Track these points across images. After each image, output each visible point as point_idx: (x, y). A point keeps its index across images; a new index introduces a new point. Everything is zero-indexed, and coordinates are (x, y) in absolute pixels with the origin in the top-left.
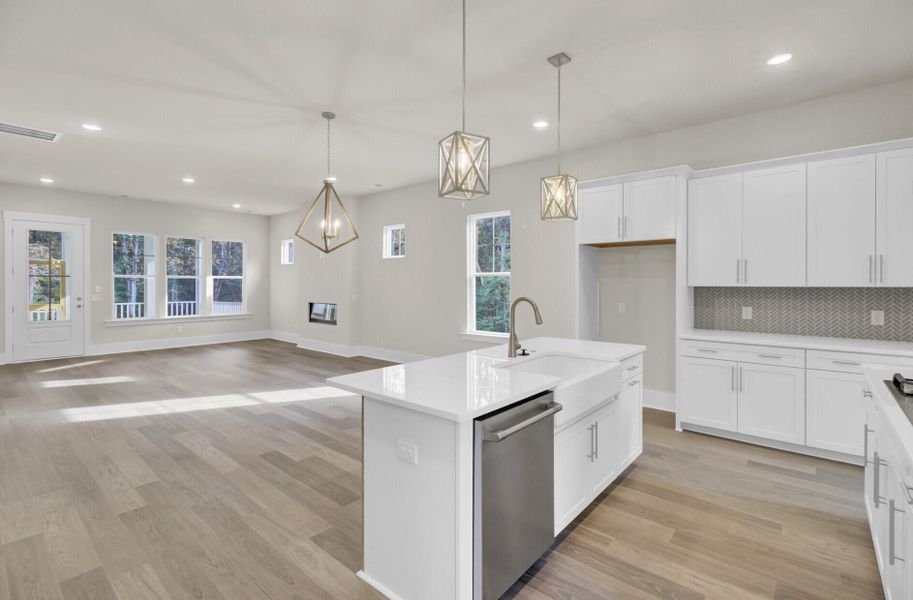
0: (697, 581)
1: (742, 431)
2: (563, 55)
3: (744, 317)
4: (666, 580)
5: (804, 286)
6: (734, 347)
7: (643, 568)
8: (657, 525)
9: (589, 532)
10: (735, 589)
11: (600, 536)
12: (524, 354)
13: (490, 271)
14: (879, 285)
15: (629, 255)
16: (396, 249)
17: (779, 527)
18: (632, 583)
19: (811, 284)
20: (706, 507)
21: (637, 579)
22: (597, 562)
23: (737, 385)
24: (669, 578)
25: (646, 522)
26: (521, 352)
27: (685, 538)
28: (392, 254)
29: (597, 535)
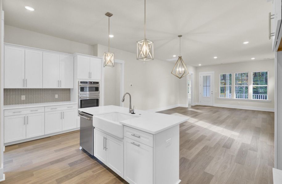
4: (70, 179)
7: (78, 176)
9: (101, 169)
11: (97, 171)
18: (76, 171)
21: (75, 173)
24: (70, 180)
29: (98, 171)
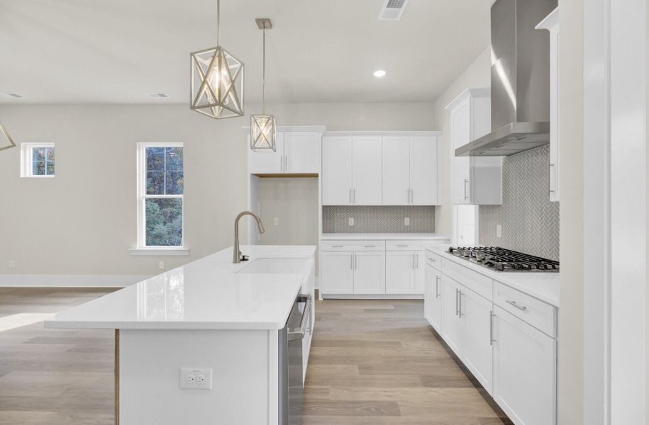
0: (389, 394)
1: (356, 292)
2: (269, 20)
3: (350, 224)
5: (380, 204)
6: (350, 243)
8: (345, 366)
10: (407, 389)
12: (244, 260)
13: (163, 194)
14: (411, 204)
15: (281, 183)
16: (39, 169)
17: (399, 343)
19: (384, 204)
20: (363, 344)
22: (329, 410)
23: (353, 266)
25: (340, 367)
26: (241, 258)
27: (365, 369)
28: (34, 174)
